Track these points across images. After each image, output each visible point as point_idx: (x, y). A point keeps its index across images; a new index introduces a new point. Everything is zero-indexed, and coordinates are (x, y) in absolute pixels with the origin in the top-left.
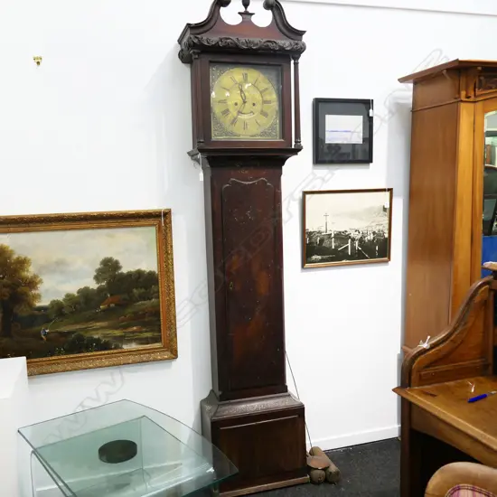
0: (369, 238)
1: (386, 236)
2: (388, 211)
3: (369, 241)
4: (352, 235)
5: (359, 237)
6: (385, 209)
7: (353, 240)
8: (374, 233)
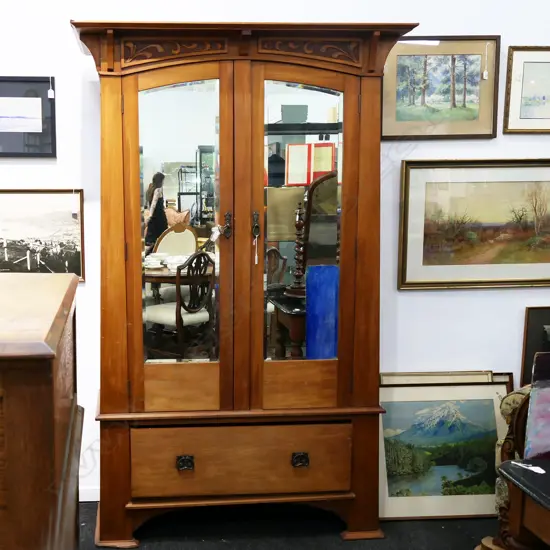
0: (54, 250)
1: (79, 249)
2: (79, 217)
3: (55, 254)
4: (31, 246)
5: (40, 248)
6: (75, 216)
7: (33, 252)
8: (61, 245)
